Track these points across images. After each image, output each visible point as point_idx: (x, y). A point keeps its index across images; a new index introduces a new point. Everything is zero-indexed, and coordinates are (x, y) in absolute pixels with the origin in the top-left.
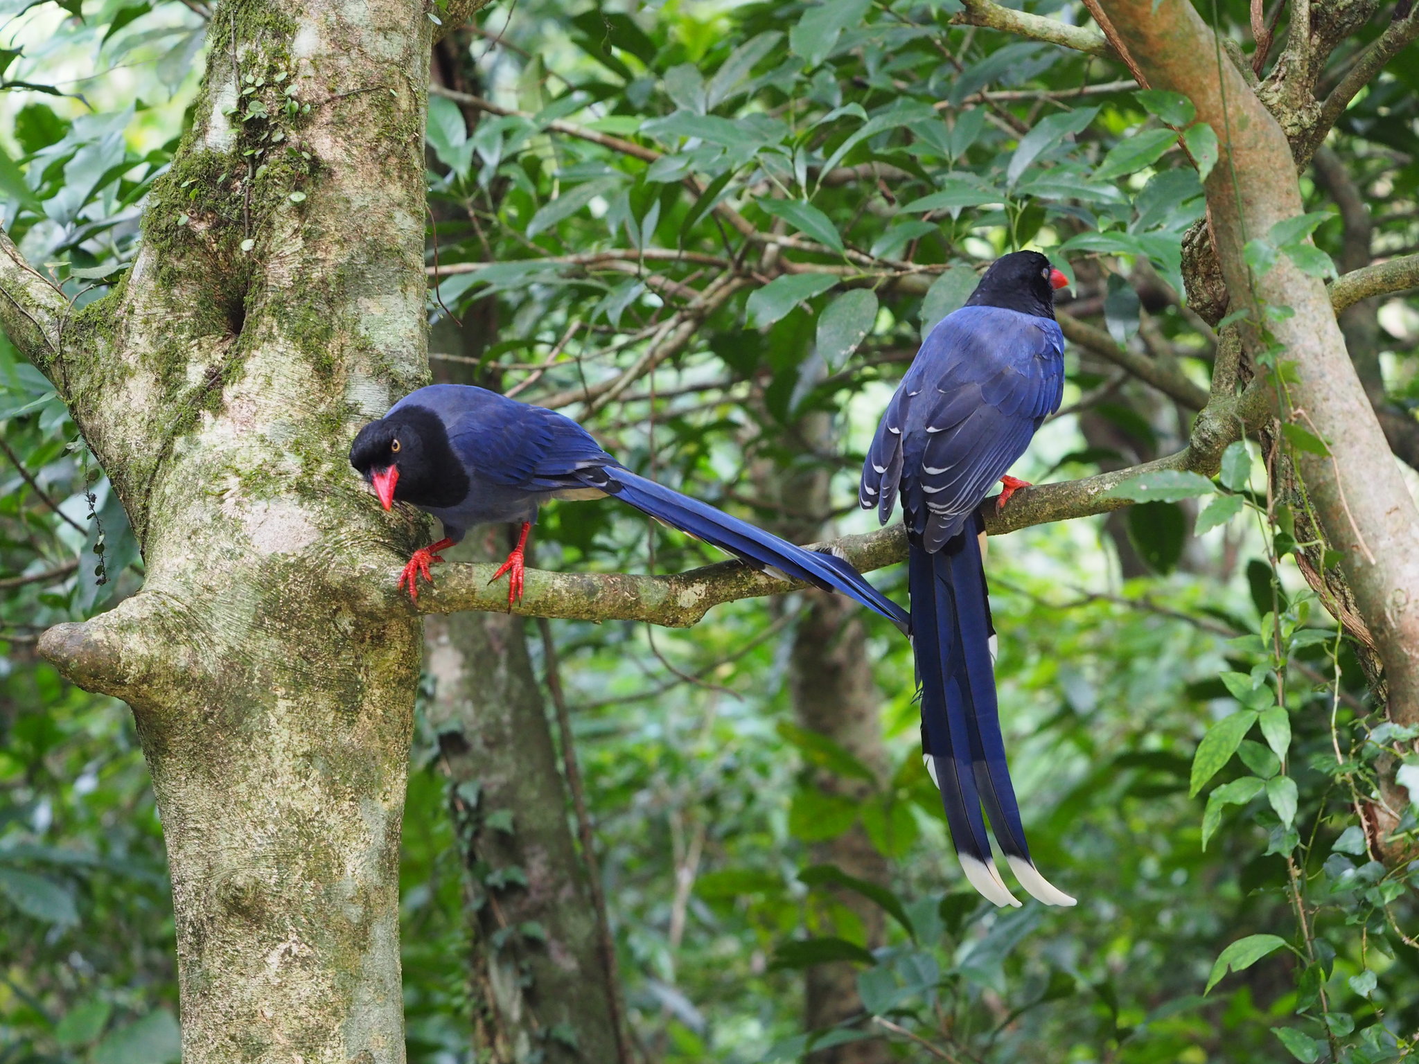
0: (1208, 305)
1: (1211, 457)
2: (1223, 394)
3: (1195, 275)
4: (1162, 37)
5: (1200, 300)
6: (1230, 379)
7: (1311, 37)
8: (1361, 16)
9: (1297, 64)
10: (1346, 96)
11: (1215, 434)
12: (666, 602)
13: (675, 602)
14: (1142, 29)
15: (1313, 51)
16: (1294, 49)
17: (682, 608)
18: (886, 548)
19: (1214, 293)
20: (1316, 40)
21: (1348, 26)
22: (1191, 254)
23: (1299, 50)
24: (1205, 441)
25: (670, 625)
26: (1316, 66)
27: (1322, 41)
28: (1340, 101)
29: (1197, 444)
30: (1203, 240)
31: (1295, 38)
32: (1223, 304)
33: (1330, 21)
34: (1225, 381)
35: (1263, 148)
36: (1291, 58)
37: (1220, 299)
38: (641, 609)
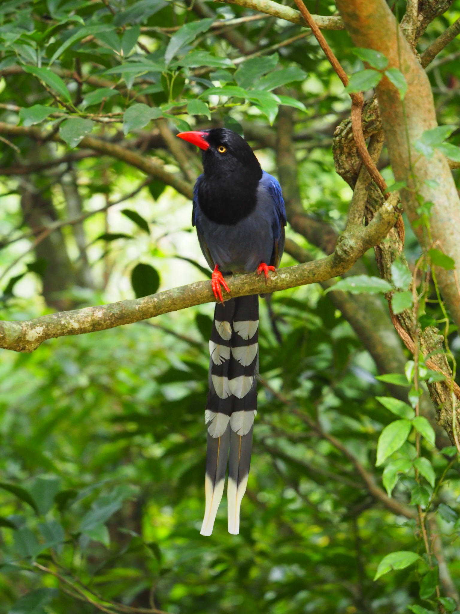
0: (348, 172)
1: (348, 261)
2: (356, 224)
3: (341, 154)
4: (369, 17)
5: (344, 168)
6: (360, 215)
7: (418, 16)
8: (447, 4)
9: (410, 31)
10: (435, 51)
11: (351, 248)
12: (19, 338)
13: (25, 338)
14: (358, 12)
15: (419, 24)
16: (408, 22)
17: (28, 342)
18: (149, 308)
19: (352, 165)
20: (421, 18)
21: (440, 10)
22: (340, 141)
23: (411, 23)
24: (345, 251)
25: (20, 351)
26: (420, 32)
27: (424, 18)
28: (432, 54)
29: (340, 252)
30: (348, 134)
31: (409, 16)
32: (357, 171)
33: (430, 7)
34: (357, 216)
35: (417, 84)
36: (407, 28)
37: (355, 168)
38: (5, 342)
